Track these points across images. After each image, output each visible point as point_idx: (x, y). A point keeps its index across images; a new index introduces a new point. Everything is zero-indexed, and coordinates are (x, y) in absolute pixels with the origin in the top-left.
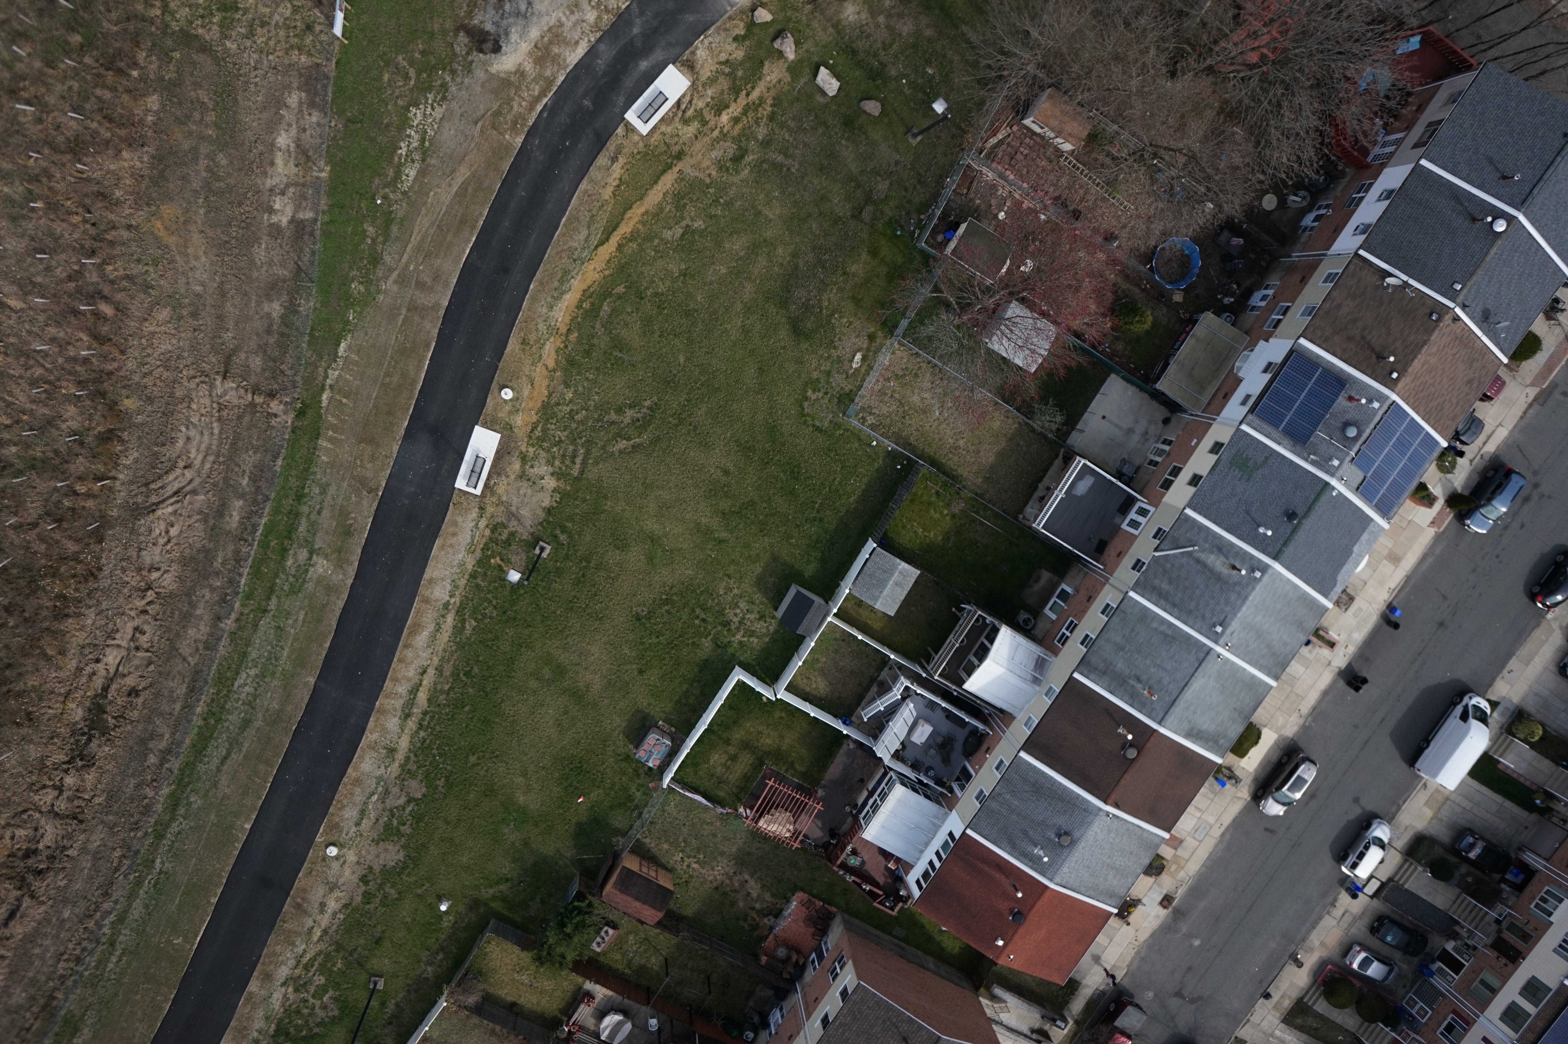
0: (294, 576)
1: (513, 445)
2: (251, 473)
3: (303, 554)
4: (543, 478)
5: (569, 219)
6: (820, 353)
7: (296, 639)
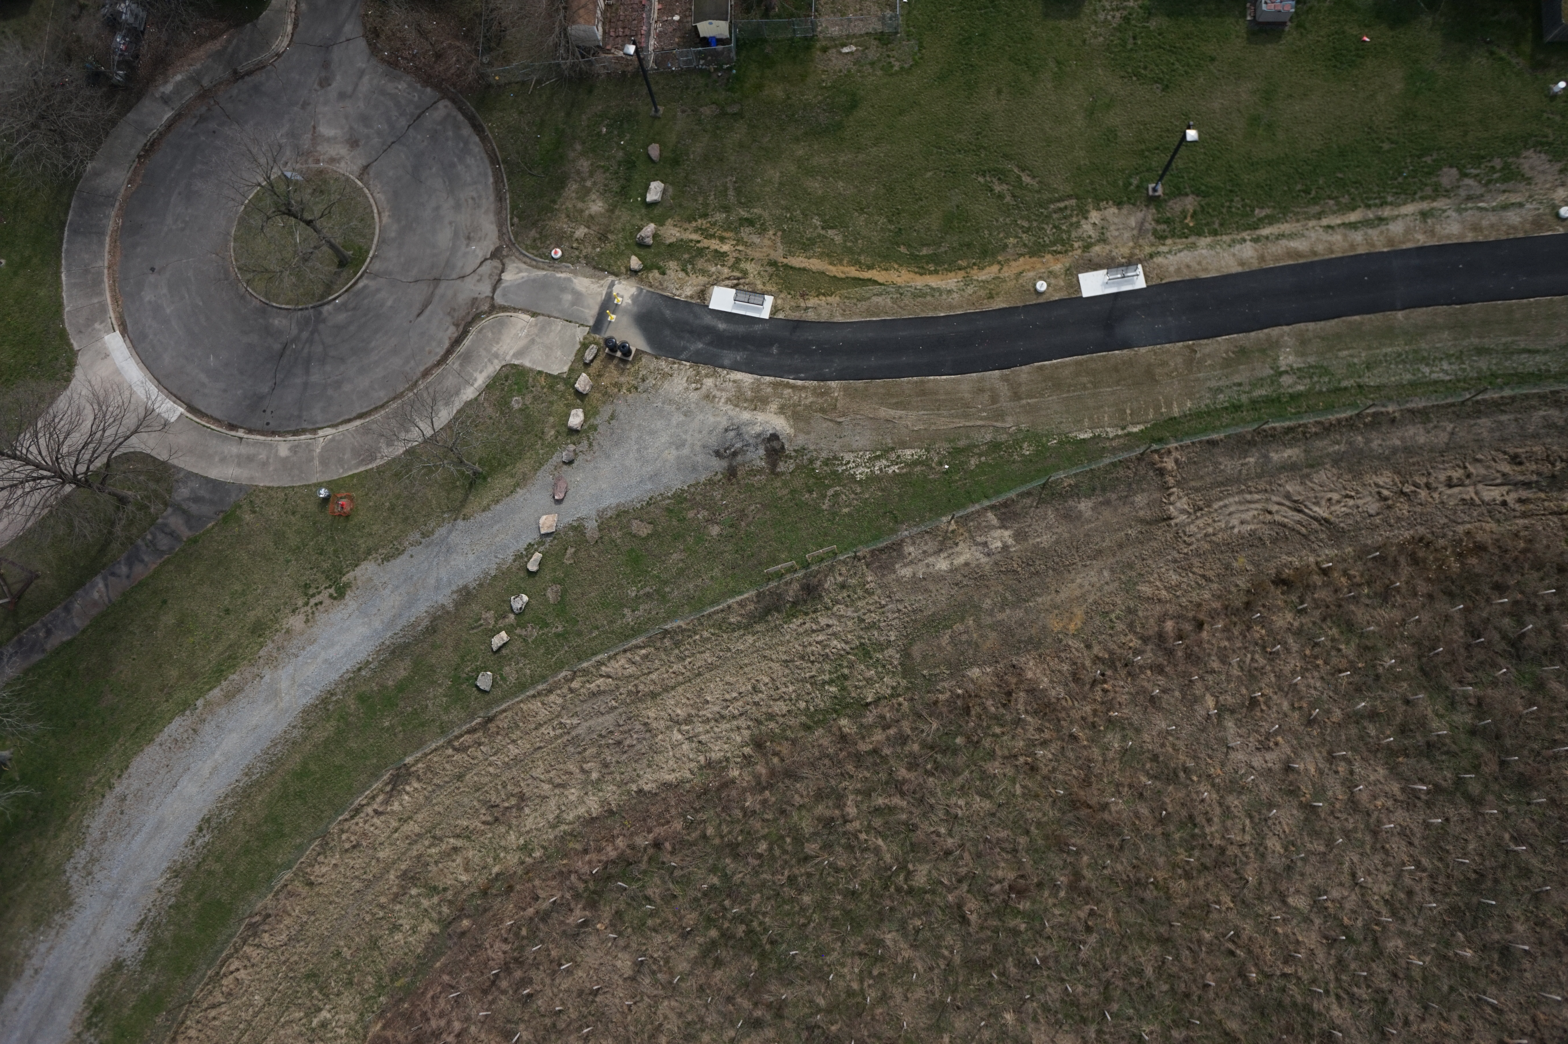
0: (1311, 378)
1: (1081, 261)
2: (1240, 458)
3: (1286, 380)
4: (1094, 224)
5: (872, 316)
6: (860, 80)
7: (1370, 348)
